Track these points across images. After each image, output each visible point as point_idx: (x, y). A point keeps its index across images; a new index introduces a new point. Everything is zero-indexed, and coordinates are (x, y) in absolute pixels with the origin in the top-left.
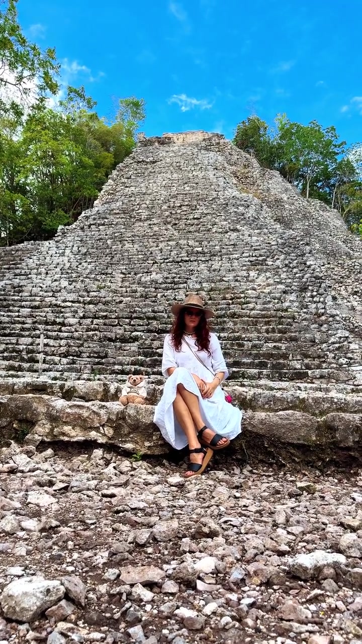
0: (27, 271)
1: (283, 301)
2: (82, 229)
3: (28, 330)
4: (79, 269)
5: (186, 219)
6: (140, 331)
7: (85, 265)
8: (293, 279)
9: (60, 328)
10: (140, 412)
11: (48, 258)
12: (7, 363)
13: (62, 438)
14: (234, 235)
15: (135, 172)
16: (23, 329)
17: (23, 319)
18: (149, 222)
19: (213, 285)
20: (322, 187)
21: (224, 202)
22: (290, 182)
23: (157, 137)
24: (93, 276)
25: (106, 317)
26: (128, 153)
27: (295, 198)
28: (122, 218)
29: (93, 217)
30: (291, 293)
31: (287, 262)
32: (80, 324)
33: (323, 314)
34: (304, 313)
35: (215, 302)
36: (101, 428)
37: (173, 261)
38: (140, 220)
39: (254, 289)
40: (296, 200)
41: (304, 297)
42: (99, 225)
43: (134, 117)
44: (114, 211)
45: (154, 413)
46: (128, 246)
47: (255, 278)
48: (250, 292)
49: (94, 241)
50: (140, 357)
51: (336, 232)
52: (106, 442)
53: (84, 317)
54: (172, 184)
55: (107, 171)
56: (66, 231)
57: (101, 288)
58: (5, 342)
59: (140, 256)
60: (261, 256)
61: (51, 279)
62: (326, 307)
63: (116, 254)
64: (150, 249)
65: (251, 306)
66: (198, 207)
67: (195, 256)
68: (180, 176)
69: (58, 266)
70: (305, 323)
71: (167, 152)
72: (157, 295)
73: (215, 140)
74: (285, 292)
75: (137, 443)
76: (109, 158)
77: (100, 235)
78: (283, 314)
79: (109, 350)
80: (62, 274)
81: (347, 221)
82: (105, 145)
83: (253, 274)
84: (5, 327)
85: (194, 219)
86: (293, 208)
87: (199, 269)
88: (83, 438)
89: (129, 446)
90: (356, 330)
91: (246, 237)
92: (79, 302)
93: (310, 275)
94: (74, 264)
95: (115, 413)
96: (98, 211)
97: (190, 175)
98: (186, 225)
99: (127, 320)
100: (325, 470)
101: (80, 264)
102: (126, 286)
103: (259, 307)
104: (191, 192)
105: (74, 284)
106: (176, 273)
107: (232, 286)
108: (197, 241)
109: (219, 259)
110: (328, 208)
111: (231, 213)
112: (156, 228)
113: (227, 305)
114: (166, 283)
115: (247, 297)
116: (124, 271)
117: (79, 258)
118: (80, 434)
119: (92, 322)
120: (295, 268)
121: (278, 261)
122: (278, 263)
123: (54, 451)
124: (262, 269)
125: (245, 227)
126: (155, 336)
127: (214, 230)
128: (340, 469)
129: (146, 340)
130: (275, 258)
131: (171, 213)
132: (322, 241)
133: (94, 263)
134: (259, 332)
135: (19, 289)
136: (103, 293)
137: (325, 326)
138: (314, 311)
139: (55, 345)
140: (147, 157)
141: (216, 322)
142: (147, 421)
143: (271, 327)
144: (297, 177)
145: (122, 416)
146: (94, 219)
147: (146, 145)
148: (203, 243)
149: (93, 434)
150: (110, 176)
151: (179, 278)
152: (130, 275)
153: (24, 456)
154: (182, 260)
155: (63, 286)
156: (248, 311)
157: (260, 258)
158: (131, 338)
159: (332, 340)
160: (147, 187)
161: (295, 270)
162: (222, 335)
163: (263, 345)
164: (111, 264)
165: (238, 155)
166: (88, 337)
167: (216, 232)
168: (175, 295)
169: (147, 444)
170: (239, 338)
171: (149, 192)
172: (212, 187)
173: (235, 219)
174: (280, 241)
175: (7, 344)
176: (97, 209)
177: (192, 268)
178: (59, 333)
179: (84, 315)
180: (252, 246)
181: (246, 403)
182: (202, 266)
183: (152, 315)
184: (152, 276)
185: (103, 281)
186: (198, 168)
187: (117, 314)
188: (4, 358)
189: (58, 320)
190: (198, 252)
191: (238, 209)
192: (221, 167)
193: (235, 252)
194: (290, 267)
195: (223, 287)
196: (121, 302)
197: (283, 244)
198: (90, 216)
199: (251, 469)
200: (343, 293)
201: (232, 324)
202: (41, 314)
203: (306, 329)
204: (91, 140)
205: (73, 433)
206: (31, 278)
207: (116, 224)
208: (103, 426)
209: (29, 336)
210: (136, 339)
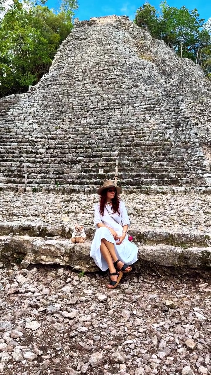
0: (13, 118)
1: (165, 134)
2: (43, 87)
3: (17, 157)
4: (43, 116)
5: (106, 79)
6: (82, 157)
7: (47, 113)
8: (171, 119)
9: (35, 156)
10: (83, 249)
11: (24, 109)
12: (6, 178)
13: (41, 262)
14: (136, 90)
15: (74, 46)
16: (13, 157)
17: (13, 150)
18: (84, 82)
19: (124, 125)
20: (190, 49)
21: (130, 67)
22: (171, 47)
23: (86, 21)
24: (52, 121)
25: (61, 148)
26: (69, 32)
27: (173, 58)
28: (67, 79)
29: (49, 79)
30: (170, 129)
31: (168, 108)
32: (47, 153)
33: (189, 142)
34: (178, 141)
35: (125, 136)
36: (62, 257)
37: (100, 109)
38: (78, 80)
39: (148, 127)
40: (174, 59)
41: (178, 131)
42: (53, 85)
43: (72, 7)
44: (62, 75)
45: (90, 249)
46: (72, 99)
47: (148, 120)
48: (145, 129)
49: (51, 96)
50: (83, 173)
51: (198, 79)
52: (65, 265)
53: (48, 148)
54: (97, 54)
55: (56, 46)
56: (34, 89)
57: (57, 129)
58: (4, 165)
59: (80, 107)
60: (152, 104)
61: (27, 123)
62: (191, 137)
63: (65, 105)
64: (85, 101)
65: (146, 138)
66: (114, 70)
67: (112, 105)
68: (102, 48)
69: (31, 114)
70: (178, 148)
71: (93, 31)
72: (91, 133)
73: (123, 22)
74: (166, 128)
75: (82, 265)
76: (57, 37)
77: (54, 92)
78: (165, 143)
79: (65, 169)
80: (34, 119)
81: (205, 71)
82: (54, 28)
83: (147, 116)
84: (3, 156)
85: (111, 79)
86: (172, 64)
87: (115, 114)
88: (52, 263)
89: (77, 267)
90: (209, 143)
91: (143, 91)
92: (45, 138)
93: (181, 116)
94: (41, 113)
95: (69, 249)
96: (52, 75)
97: (108, 47)
98: (106, 83)
99: (74, 150)
100: (183, 279)
101: (44, 112)
102: (72, 128)
103: (151, 139)
104: (109, 60)
105: (41, 126)
106: (102, 118)
107: (135, 125)
108: (114, 95)
109: (127, 107)
110: (194, 63)
111: (134, 74)
112: (88, 87)
113: (132, 138)
114: (96, 124)
115: (144, 133)
116: (70, 117)
117: (43, 108)
118: (51, 260)
119: (54, 151)
120: (173, 111)
121: (163, 107)
122: (163, 108)
123: (38, 269)
124: (153, 113)
125: (143, 84)
126: (91, 159)
127: (124, 87)
128: (191, 279)
129: (85, 162)
130: (161, 105)
131: (97, 75)
132: (190, 86)
133: (52, 112)
134: (151, 155)
135: (9, 130)
136: (59, 132)
137: (190, 149)
138: (183, 140)
139: (33, 166)
140: (81, 35)
141: (126, 149)
142: (86, 254)
143: (158, 152)
144: (175, 43)
145: (73, 251)
146: (50, 81)
147: (80, 27)
148: (117, 96)
149: (58, 260)
150: (58, 49)
151: (104, 121)
152: (74, 120)
153: (22, 276)
154: (105, 108)
155: (35, 128)
156: (145, 142)
157: (152, 106)
158: (77, 161)
159: (194, 158)
160: (82, 57)
161: (173, 113)
162: (130, 158)
163: (153, 164)
164: (62, 112)
165: (138, 31)
166: (52, 161)
167: (125, 88)
168: (102, 133)
169: (87, 266)
170: (139, 160)
171: (83, 60)
172: (122, 55)
173: (137, 78)
174: (164, 93)
175: (5, 166)
176: (51, 74)
177: (111, 114)
178: (35, 159)
179: (48, 147)
180: (147, 98)
181: (141, 237)
182: (117, 112)
183: (88, 146)
184: (87, 120)
185: (58, 124)
186: (113, 42)
187: (68, 146)
188: (4, 176)
189: (34, 151)
190: (114, 103)
191: (138, 71)
192: (127, 41)
193: (137, 102)
194: (169, 111)
195: (130, 126)
196: (70, 138)
197: (166, 95)
198: (48, 79)
199: (143, 279)
200: (202, 120)
201: (135, 150)
202: (23, 147)
203: (179, 152)
204: (45, 25)
205: (47, 260)
206: (15, 123)
207: (64, 84)
208: (63, 256)
209: (17, 161)
210: (80, 161)
